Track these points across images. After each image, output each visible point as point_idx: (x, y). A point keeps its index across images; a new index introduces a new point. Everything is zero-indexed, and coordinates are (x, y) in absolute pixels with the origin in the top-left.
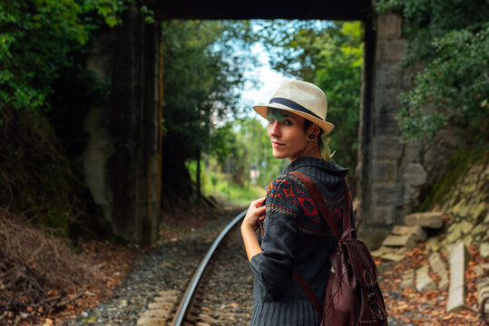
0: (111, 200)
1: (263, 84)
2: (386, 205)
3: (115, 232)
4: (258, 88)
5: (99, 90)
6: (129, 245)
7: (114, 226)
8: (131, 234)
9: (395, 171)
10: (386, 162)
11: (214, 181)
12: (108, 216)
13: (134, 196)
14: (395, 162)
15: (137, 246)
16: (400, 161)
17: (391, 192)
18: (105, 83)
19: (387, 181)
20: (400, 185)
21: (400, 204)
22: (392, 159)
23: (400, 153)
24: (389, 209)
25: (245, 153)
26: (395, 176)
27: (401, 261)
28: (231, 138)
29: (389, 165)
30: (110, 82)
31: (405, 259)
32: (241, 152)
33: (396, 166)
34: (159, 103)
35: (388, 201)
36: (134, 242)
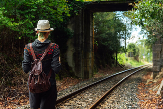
0: (74, 65)
1: (138, 29)
2: (157, 65)
3: (76, 75)
4: (137, 30)
5: (70, 34)
6: (79, 79)
7: (75, 73)
8: (80, 75)
9: (159, 55)
10: (156, 52)
11: (127, 60)
12: (74, 70)
13: (81, 64)
14: (159, 52)
15: (82, 79)
16: (161, 52)
17: (158, 61)
18: (72, 32)
19: (157, 58)
20: (161, 59)
21: (161, 65)
22: (158, 51)
23: (161, 49)
24: (158, 66)
25: (139, 51)
26: (159, 56)
27: (156, 82)
28: (134, 46)
29: (157, 53)
30: (74, 32)
31: (158, 82)
32: (137, 50)
33: (159, 53)
34: (92, 36)
35: (157, 64)
36: (81, 77)
